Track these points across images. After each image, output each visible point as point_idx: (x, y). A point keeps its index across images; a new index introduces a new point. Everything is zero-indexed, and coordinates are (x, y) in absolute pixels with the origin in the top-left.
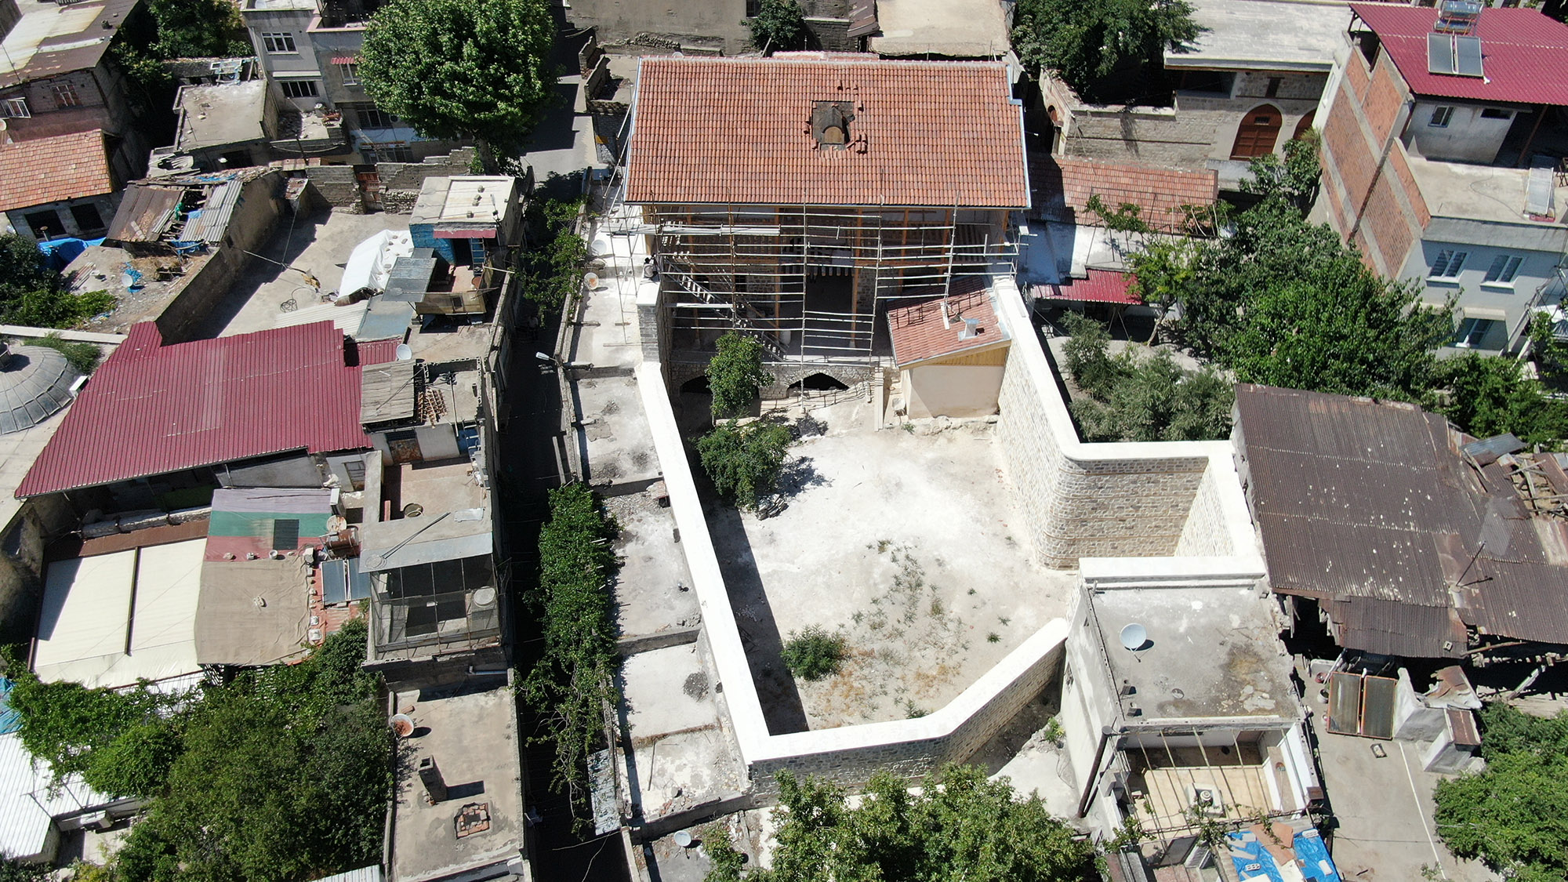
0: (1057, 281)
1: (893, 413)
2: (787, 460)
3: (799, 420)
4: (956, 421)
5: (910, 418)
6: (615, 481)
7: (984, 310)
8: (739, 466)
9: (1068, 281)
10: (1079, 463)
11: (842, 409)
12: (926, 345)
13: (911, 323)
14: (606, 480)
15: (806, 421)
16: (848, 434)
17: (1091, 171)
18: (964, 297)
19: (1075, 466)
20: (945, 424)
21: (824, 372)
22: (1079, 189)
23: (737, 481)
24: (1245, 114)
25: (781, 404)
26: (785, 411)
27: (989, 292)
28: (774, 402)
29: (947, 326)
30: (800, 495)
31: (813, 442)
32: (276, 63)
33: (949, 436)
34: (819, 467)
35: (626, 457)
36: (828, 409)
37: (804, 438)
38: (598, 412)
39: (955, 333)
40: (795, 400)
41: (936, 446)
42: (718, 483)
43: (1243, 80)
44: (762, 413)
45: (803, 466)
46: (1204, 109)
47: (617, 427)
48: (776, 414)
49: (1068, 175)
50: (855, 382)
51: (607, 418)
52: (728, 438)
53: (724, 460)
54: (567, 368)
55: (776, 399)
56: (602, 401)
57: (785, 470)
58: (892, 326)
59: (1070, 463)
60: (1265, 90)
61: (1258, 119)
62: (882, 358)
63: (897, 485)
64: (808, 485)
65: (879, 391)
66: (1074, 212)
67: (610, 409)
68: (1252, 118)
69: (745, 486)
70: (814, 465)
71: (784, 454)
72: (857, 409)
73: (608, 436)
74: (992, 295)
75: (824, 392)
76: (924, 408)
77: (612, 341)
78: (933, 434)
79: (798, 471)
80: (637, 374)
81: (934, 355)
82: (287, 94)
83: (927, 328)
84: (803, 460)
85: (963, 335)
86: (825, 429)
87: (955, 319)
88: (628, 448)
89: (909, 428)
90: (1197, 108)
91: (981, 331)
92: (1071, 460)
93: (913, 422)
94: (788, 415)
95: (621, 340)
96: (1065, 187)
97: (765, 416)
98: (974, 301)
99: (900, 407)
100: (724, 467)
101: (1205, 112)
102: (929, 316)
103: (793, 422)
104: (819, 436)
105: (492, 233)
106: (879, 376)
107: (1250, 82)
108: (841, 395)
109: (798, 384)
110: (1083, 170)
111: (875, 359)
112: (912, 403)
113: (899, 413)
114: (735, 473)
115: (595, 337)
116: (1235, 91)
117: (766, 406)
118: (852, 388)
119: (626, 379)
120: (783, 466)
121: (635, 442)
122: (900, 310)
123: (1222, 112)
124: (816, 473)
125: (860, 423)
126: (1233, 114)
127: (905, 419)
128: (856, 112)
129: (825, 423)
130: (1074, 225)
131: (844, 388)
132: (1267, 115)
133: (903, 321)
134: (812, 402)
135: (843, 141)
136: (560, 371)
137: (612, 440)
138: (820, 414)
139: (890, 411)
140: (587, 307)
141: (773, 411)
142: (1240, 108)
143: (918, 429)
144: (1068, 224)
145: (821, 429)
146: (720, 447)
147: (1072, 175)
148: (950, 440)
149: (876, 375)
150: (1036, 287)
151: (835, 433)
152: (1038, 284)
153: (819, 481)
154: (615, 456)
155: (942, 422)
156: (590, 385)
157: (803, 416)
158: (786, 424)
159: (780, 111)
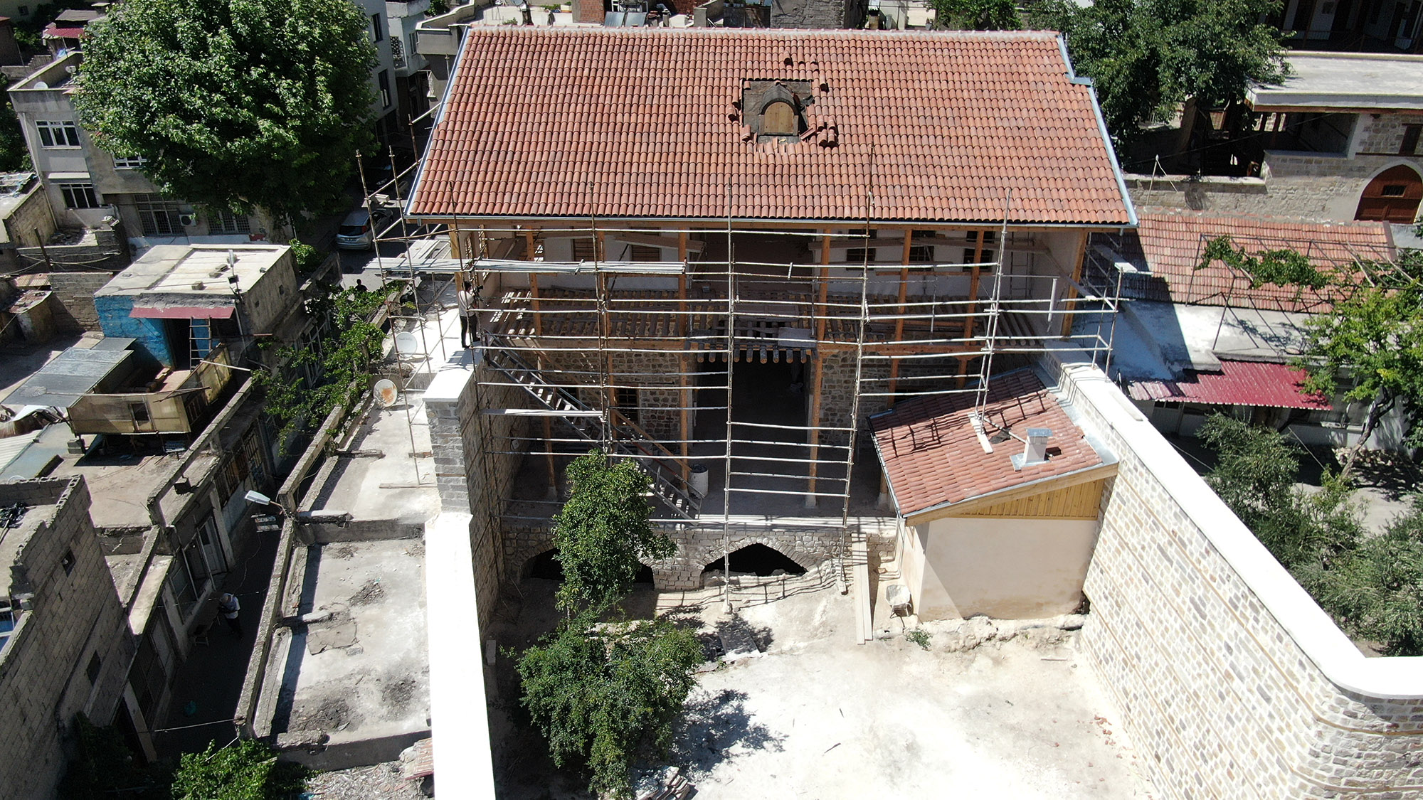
0: (1169, 377)
1: (890, 611)
2: (694, 696)
3: (721, 625)
4: (1006, 627)
5: (920, 621)
6: (336, 738)
7: (1051, 420)
8: (596, 707)
9: (1191, 375)
10: (1375, 704)
11: (796, 606)
12: (952, 480)
13: (918, 447)
14: (314, 735)
15: (734, 627)
16: (810, 649)
17: (1183, 227)
18: (1009, 403)
19: (1362, 710)
20: (987, 631)
21: (764, 541)
22: (1167, 251)
23: (590, 738)
24: (1367, 182)
25: (691, 598)
26: (697, 610)
27: (1057, 394)
28: (680, 596)
29: (987, 446)
30: (721, 769)
31: (745, 663)
32: (54, 161)
33: (995, 653)
34: (759, 711)
35: (372, 686)
36: (772, 606)
37: (731, 656)
38: (344, 599)
39: (1005, 458)
40: (715, 591)
41: (973, 671)
42: (554, 744)
43: (1367, 129)
44: (659, 613)
45: (728, 709)
46: (1308, 173)
47: (371, 627)
48: (682, 616)
49: (1145, 232)
50: (817, 561)
51: (355, 611)
52: (577, 649)
53: (568, 693)
54: (302, 522)
55: (683, 591)
56: (357, 581)
57: (694, 717)
58: (884, 453)
59: (1352, 705)
60: (1398, 144)
61: (1387, 190)
62: (863, 519)
63: (910, 748)
64: (737, 748)
65: (860, 574)
66: (1165, 285)
67: (368, 594)
68: (1379, 187)
69: (606, 750)
70: (748, 707)
71: (688, 684)
72: (824, 606)
73: (350, 647)
74: (1061, 396)
75: (764, 579)
76: (946, 601)
77: (397, 480)
78: (965, 649)
79: (717, 718)
80: (428, 534)
81: (971, 494)
82: (70, 204)
83: (951, 454)
84: (727, 697)
85: (1021, 461)
86: (768, 640)
87: (1001, 435)
88: (380, 669)
89: (920, 639)
90: (1298, 173)
91: (1056, 451)
92: (1356, 696)
93: (927, 627)
94: (702, 616)
95: (412, 479)
96: (1146, 249)
97: (663, 619)
98: (1029, 408)
99: (901, 599)
100: (566, 709)
101: (1310, 180)
102: (950, 435)
103: (710, 629)
104: (756, 653)
105: (225, 312)
106: (860, 548)
107: (1377, 131)
108: (794, 583)
109: (717, 566)
110: (1169, 226)
111: (852, 521)
112: (925, 592)
113: (899, 612)
114: (587, 722)
115: (369, 475)
116: (1355, 146)
117: (666, 602)
118: (812, 571)
119: (409, 544)
120: (689, 708)
121: (397, 657)
122: (896, 430)
123: (1334, 178)
124: (752, 723)
125: (829, 629)
126: (1351, 182)
127: (911, 622)
128: (815, 92)
129: (767, 631)
130: (1170, 303)
131: (798, 570)
132: (1401, 183)
133: (904, 446)
134: (744, 596)
135: (795, 130)
136: (288, 525)
137: (354, 653)
138: (758, 616)
139: (883, 608)
140: (370, 432)
141: (678, 609)
142: (1361, 173)
143: (938, 641)
144: (1159, 302)
145: (762, 641)
146: (562, 668)
147: (1153, 233)
148: (997, 662)
149: (855, 547)
150: (1137, 384)
151: (785, 647)
152: (1140, 380)
153: (759, 738)
154: (350, 683)
155: (980, 628)
156: (346, 553)
157: (727, 618)
158: (700, 631)
159: (689, 92)
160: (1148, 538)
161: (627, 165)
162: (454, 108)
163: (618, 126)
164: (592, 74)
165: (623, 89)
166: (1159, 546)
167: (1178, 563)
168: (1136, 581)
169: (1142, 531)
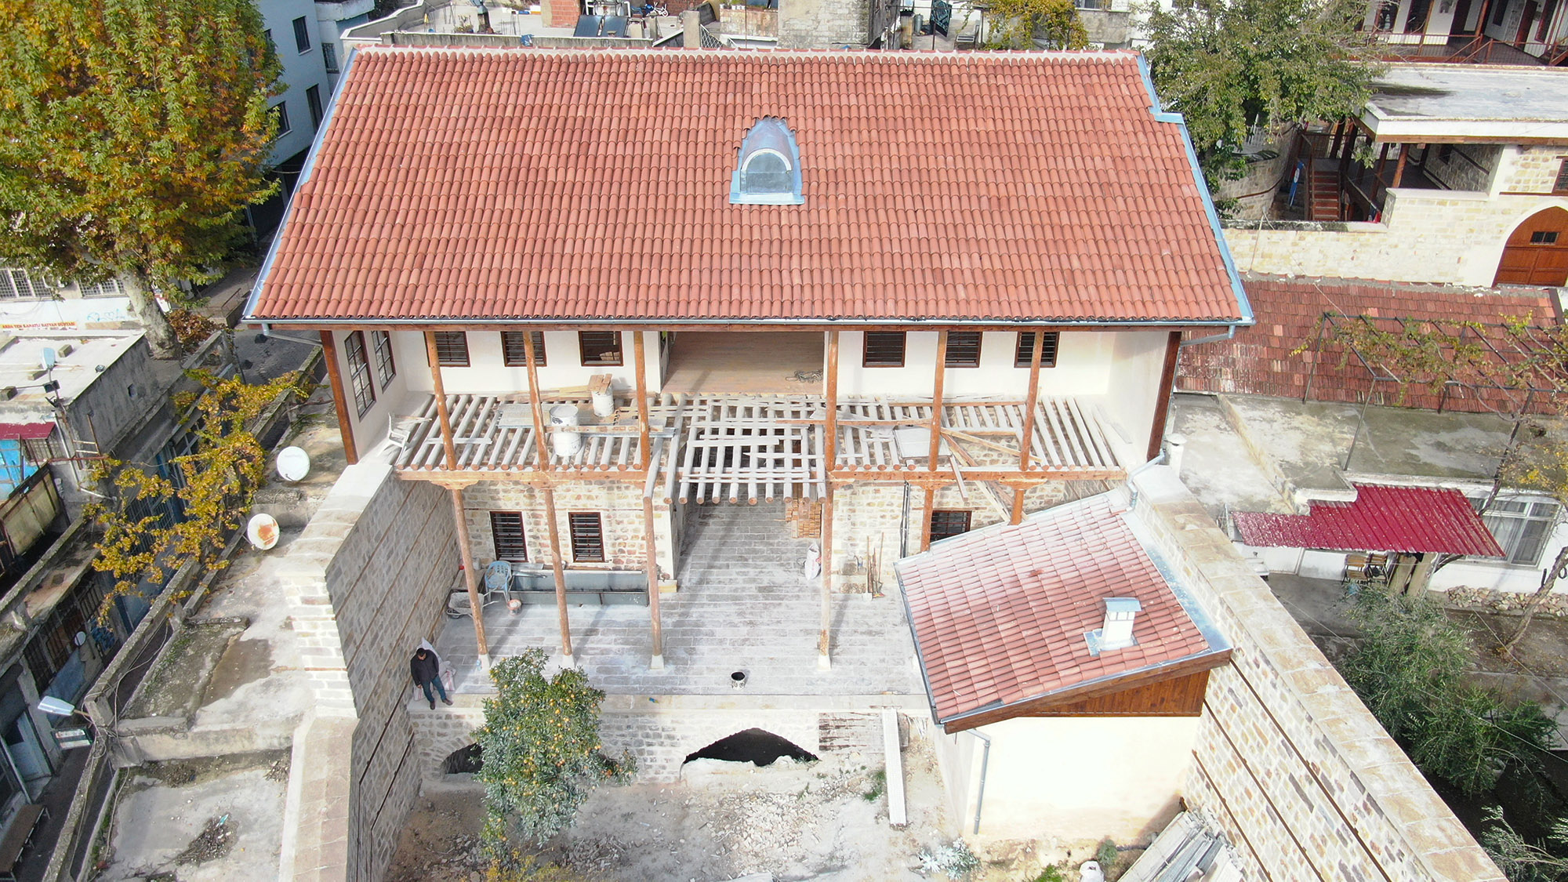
21: (762, 724)
24: (1514, 225)
43: (1513, 166)
60: (1552, 182)
61: (1536, 235)
67: (207, 844)
68: (1527, 238)
107: (1525, 167)
116: (1500, 182)
131: (809, 758)
142: (1507, 215)
159: (648, 137)
160: (1275, 762)
161: (559, 243)
162: (326, 163)
163: (549, 186)
164: (517, 114)
165: (558, 134)
166: (1292, 778)
167: (1320, 808)
168: (1257, 813)
169: (1266, 751)
